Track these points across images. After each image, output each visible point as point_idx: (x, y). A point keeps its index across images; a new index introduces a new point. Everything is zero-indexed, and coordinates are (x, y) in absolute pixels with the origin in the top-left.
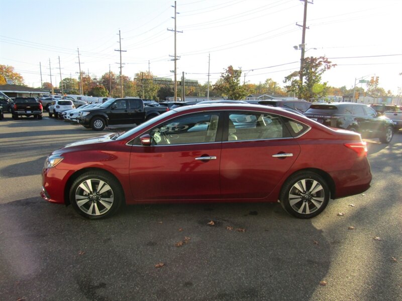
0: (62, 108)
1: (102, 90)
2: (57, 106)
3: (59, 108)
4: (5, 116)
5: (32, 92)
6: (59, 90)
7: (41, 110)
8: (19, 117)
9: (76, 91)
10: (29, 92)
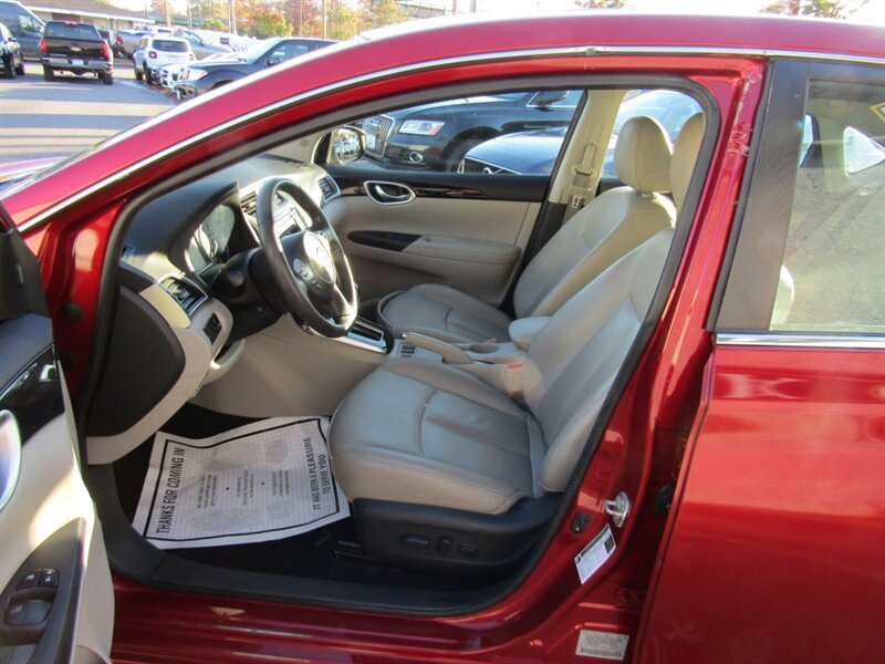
0: (163, 56)
1: (278, 23)
2: (151, 53)
3: (155, 57)
4: (29, 69)
5: (115, 17)
6: (185, 19)
7: (107, 59)
8: (57, 73)
9: (220, 23)
10: (108, 17)
